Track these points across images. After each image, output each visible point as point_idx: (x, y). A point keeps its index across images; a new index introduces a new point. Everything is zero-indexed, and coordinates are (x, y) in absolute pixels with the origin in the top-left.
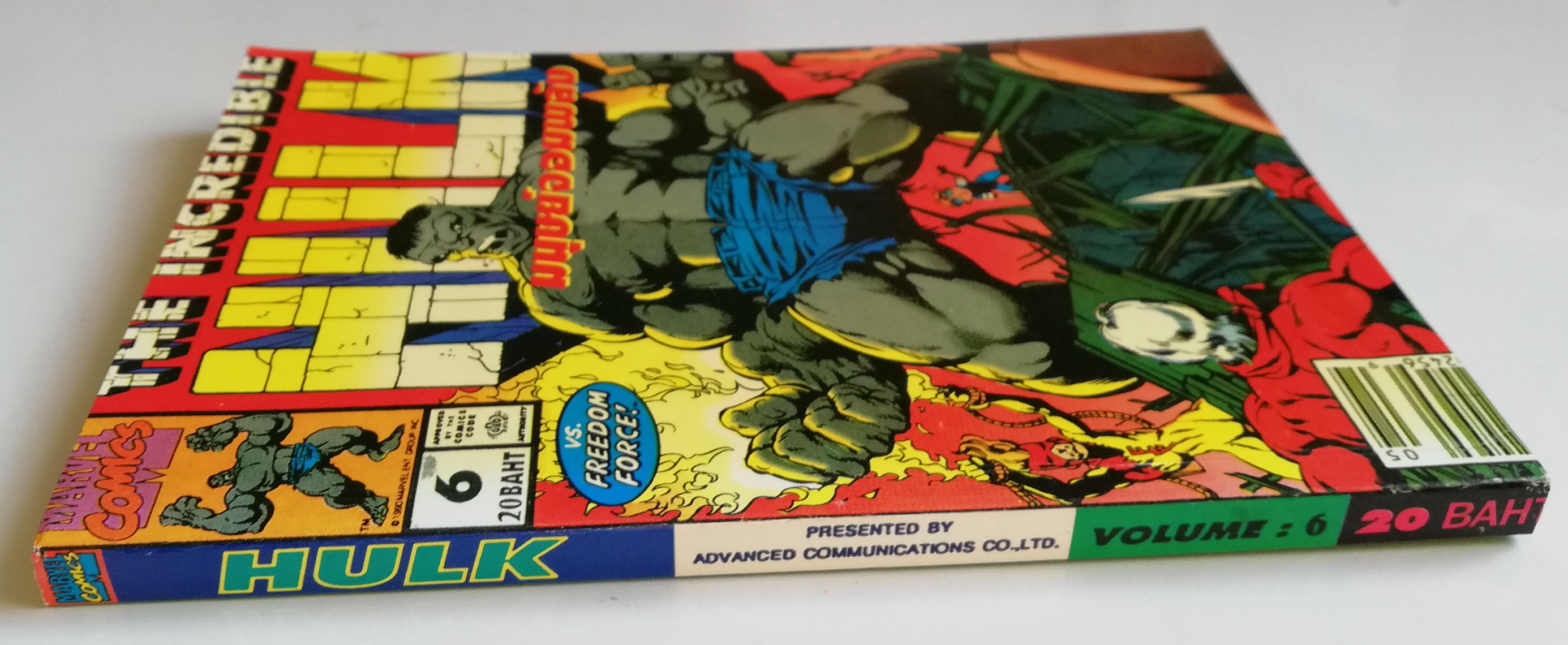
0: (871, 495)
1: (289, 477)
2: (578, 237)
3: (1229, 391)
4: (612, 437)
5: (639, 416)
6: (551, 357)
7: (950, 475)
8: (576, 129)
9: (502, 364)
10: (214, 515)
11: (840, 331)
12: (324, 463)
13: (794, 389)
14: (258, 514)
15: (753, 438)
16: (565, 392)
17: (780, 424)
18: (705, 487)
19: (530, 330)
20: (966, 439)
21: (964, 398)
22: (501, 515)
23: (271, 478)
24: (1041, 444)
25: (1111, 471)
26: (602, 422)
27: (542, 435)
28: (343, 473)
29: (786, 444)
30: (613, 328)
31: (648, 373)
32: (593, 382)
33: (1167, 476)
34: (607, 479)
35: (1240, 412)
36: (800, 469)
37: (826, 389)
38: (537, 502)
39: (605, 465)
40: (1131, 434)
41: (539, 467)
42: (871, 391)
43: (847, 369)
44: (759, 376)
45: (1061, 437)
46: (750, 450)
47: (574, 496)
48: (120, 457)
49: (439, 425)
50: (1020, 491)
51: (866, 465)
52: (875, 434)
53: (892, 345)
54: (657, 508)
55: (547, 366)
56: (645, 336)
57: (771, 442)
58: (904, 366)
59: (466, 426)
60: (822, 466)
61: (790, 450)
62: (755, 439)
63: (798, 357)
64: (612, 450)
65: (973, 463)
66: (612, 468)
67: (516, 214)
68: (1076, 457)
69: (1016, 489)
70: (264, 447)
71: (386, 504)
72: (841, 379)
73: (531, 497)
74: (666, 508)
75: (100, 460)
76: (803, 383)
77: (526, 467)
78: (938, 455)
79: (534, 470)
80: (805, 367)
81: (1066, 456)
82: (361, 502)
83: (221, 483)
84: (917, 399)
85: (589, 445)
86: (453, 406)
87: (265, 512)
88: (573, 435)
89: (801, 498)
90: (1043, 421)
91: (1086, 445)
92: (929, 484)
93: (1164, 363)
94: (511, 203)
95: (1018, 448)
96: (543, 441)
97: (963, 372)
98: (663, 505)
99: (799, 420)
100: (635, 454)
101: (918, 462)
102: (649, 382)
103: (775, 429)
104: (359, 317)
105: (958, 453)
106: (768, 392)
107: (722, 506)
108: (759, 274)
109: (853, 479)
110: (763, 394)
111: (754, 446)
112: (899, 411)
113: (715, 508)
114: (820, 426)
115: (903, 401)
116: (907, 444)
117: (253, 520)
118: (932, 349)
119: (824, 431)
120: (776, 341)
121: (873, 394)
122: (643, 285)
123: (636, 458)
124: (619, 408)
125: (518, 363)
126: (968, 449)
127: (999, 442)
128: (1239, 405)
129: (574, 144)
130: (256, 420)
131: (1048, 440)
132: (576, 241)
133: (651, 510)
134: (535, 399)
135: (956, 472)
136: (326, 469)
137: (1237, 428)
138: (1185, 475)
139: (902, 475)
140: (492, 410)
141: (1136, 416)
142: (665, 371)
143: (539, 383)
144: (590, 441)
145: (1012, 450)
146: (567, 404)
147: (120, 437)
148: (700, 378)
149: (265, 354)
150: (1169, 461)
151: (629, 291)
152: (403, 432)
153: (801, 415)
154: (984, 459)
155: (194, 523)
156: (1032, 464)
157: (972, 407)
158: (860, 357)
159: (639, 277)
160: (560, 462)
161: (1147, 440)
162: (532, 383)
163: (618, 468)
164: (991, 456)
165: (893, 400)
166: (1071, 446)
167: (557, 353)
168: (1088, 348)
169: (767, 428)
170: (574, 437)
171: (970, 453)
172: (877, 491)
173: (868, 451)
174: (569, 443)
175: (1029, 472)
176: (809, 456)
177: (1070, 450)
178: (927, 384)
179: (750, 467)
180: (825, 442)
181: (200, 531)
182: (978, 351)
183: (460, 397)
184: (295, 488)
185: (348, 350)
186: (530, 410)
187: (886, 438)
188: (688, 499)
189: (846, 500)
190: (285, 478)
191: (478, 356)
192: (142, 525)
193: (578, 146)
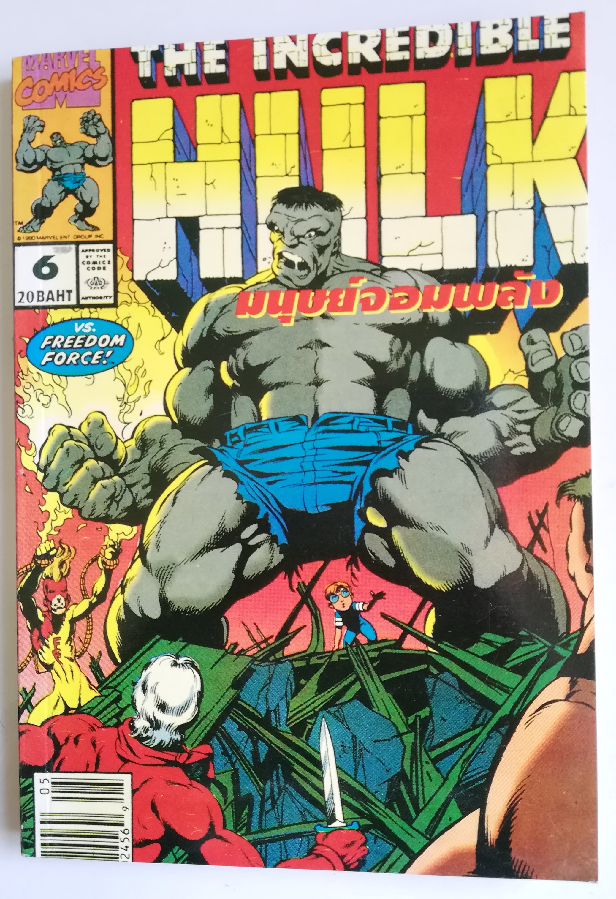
0: (27, 489)
1: (58, 175)
2: (296, 321)
3: (105, 712)
4: (83, 349)
5: (101, 365)
6: (159, 310)
7: (43, 534)
8: (453, 310)
9: (154, 281)
10: (29, 143)
11: (178, 492)
12: (67, 192)
13: (121, 457)
14: (30, 166)
15: (80, 429)
16: (125, 320)
17: (90, 445)
18: (39, 400)
19: (189, 295)
20: (72, 550)
21: (109, 556)
22: (23, 293)
23: (56, 166)
24: (66, 590)
25: (41, 622)
26: (97, 343)
27: (86, 310)
28: (60, 204)
29: (73, 447)
30: (189, 348)
31: (142, 370)
32: (134, 337)
33: (35, 652)
34: (49, 347)
35: (87, 712)
36: (51, 453)
37: (122, 476)
38: (32, 311)
39: (59, 346)
40: (71, 643)
41: (59, 310)
42: (118, 503)
43: (140, 492)
44: (135, 436)
45: (71, 603)
46: (68, 427)
47: (35, 330)
48: (76, 79)
49: (98, 251)
50: (27, 569)
51: (54, 489)
52: (79, 499)
53: (162, 522)
54: (23, 374)
55: (151, 309)
56: (180, 369)
57: (75, 439)
58: (141, 526)
59: (96, 266)
60: (53, 465)
61: (68, 450)
62: (78, 431)
63: (153, 462)
64: (72, 350)
65: (52, 549)
66: (57, 350)
67: (329, 273)
68: (53, 607)
69: (29, 567)
70: (83, 155)
71: (34, 231)
72: (130, 486)
73: (35, 308)
74: (23, 379)
75: (75, 68)
76: (127, 463)
77: (61, 303)
78: (59, 531)
79: (56, 308)
80: (143, 466)
81: (55, 601)
82: (36, 218)
83: (55, 139)
84: (108, 528)
85: (77, 337)
86: (115, 256)
87: (31, 169)
88: (88, 327)
89: (27, 452)
90: (85, 596)
91: (64, 615)
92: (35, 522)
93: (134, 684)
94: (343, 269)
95: (63, 577)
96: (81, 310)
97: (134, 561)
98: (25, 377)
99: (93, 457)
100: (68, 362)
101: (54, 519)
102: (133, 371)
103: (87, 443)
104: (206, 184)
105: (60, 542)
106: (119, 442)
107: (23, 409)
108: (246, 445)
109: (41, 481)
110: (117, 438)
111: (71, 429)
112: (98, 516)
113: (22, 406)
114: (87, 468)
115: (107, 520)
116: (70, 515)
117: (26, 164)
118: (157, 546)
119: (83, 470)
120: (169, 450)
121: (114, 503)
122: (237, 367)
123: (65, 363)
124: (109, 353)
125: (155, 291)
126: (64, 549)
127: (68, 567)
128: (93, 713)
129: (431, 311)
130: (107, 145)
131: (68, 595)
132: (293, 320)
133: (22, 371)
134: (119, 303)
135: (44, 538)
136: (64, 194)
137: (73, 704)
138: (35, 661)
139: (43, 509)
140: (110, 280)
141: (86, 651)
142: (143, 381)
143: (134, 305)
144: (79, 337)
145: (61, 573)
146: (115, 322)
147: (93, 73)
148: (135, 402)
149: (170, 134)
150: (47, 656)
151: (231, 358)
152: (93, 231)
153: (97, 458)
154: (55, 555)
155: (25, 134)
156: (49, 582)
157: (100, 559)
158: (151, 500)
159: (246, 364)
160: (63, 321)
161: (65, 650)
162: (134, 300)
163: (56, 354)
164: (57, 561)
165: (109, 513)
166: (63, 606)
167: (163, 313)
168: (151, 642)
169: (87, 438)
170: (84, 327)
171: (60, 549)
172: (31, 493)
173: (64, 493)
174: (79, 326)
175: (42, 577)
176: (62, 459)
177: (59, 605)
178: (122, 537)
179: (54, 426)
180: (74, 470)
181: (19, 139)
182: (154, 574)
183: (122, 259)
184: (49, 180)
185: (171, 185)
186: (111, 301)
187: (75, 504)
188: (31, 391)
189: (24, 475)
190: (57, 173)
191: (162, 265)
192: (24, 108)
193: (426, 315)
